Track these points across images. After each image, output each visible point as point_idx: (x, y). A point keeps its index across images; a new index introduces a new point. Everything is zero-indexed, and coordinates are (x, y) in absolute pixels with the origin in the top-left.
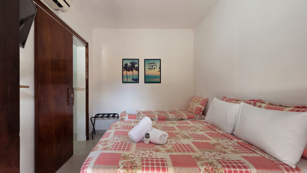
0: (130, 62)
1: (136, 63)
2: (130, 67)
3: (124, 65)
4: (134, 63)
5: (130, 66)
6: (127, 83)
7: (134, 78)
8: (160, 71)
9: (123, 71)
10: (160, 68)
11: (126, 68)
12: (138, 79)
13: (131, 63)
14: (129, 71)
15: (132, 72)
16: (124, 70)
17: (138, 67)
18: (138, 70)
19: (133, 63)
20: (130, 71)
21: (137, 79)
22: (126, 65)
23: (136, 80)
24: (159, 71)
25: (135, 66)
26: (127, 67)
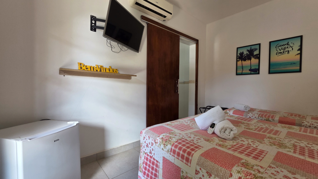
0: (246, 50)
1: (256, 49)
2: (247, 56)
3: (238, 55)
4: (253, 50)
5: (247, 54)
6: (242, 74)
7: (252, 68)
8: (301, 54)
9: (237, 61)
10: (301, 49)
11: (241, 57)
12: (259, 69)
13: (248, 51)
14: (245, 60)
15: (249, 61)
16: (239, 61)
17: (259, 54)
18: (259, 58)
19: (250, 50)
20: (247, 61)
21: (257, 69)
22: (242, 54)
23: (256, 71)
24: (298, 54)
25: (253, 54)
26: (243, 56)
